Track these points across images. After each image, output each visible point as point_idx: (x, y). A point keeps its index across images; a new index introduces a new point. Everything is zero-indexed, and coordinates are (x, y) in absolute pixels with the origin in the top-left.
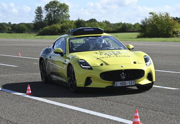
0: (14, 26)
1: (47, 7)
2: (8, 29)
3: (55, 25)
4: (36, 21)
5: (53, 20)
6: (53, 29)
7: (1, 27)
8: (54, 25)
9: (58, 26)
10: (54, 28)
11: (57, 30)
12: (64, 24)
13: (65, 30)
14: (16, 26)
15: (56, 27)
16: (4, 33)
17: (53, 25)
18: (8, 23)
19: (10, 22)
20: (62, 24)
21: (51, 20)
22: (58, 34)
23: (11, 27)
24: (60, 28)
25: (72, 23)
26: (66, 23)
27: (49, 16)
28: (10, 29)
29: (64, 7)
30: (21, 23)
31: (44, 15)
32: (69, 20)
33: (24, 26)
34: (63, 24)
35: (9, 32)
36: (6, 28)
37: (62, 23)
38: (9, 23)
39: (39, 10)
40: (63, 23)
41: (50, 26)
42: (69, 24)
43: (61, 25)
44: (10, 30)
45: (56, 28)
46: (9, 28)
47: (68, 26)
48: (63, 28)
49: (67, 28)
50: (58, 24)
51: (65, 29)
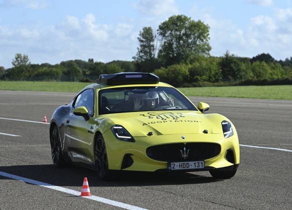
0: (95, 67)
1: (164, 28)
2: (84, 72)
3: (178, 66)
4: (140, 56)
5: (175, 55)
6: (173, 75)
7: (70, 69)
8: (174, 66)
9: (184, 68)
10: (174, 72)
11: (180, 77)
12: (197, 64)
13: (198, 77)
14: (99, 68)
15: (180, 70)
16: (73, 81)
17: (172, 66)
18: (87, 61)
19: (91, 58)
20: (191, 64)
21: (170, 56)
22: (184, 85)
23: (89, 70)
24: (187, 73)
25: (212, 63)
26: (200, 63)
27: (167, 48)
28: (87, 73)
29: (200, 29)
30: (114, 61)
31: (158, 44)
32: (209, 56)
33: (117, 67)
34: (194, 64)
35: (85, 79)
36: (79, 72)
37: (192, 62)
38: (89, 60)
39: (147, 35)
40: (194, 62)
41: (167, 68)
42: (207, 65)
43: (190, 66)
44: (88, 75)
45: (179, 73)
46: (86, 70)
47: (205, 69)
48: (193, 72)
49: (202, 73)
50: (184, 65)
51: (198, 75)
